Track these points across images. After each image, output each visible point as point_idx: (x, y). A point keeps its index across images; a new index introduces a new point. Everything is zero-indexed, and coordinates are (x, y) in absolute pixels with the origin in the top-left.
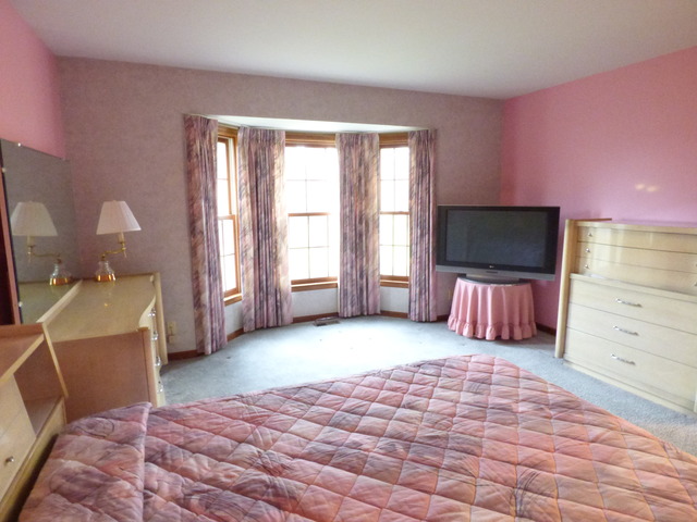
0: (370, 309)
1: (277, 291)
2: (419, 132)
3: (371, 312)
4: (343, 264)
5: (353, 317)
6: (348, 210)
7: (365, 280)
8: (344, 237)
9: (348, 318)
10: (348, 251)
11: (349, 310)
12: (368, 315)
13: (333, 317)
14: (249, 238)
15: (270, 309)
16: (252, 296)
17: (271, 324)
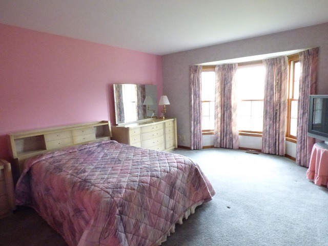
0: (280, 152)
1: (231, 133)
2: (304, 51)
3: (280, 154)
4: (265, 125)
5: (269, 154)
6: (269, 98)
7: (277, 136)
8: (266, 112)
9: (266, 153)
10: (268, 120)
11: (267, 150)
12: (278, 155)
13: (258, 151)
14: (219, 109)
15: (227, 140)
16: (219, 133)
17: (227, 147)
